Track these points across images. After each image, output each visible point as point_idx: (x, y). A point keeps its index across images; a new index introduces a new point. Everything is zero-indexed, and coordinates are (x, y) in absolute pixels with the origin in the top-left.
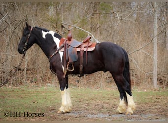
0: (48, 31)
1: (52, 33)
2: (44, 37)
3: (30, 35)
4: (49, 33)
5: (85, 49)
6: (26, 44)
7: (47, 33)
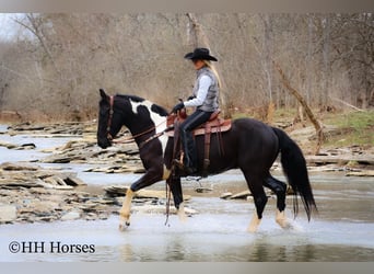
0: (141, 100)
1: (148, 104)
2: (135, 110)
3: (112, 112)
4: (143, 104)
5: (214, 130)
6: (108, 129)
7: (139, 104)
